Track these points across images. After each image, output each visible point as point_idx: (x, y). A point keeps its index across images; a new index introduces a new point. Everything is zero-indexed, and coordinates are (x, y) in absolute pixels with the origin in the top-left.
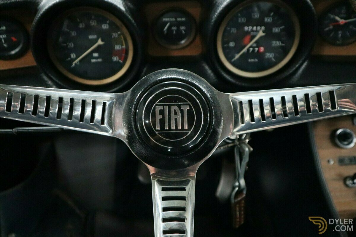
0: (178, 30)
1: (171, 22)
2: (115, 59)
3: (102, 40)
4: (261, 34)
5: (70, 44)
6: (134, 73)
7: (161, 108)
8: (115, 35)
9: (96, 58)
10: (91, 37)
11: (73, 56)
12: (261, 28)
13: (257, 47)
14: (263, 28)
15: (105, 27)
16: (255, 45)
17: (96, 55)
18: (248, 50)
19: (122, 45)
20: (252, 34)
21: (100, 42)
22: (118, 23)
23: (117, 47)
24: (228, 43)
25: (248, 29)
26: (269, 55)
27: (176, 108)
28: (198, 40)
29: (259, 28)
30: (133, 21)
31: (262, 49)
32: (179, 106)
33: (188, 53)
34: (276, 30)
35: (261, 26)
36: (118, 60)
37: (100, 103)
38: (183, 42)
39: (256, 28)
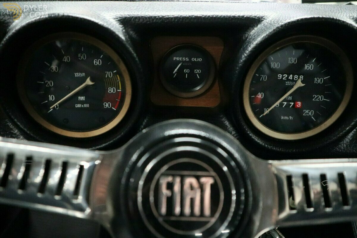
0: (192, 74)
1: (183, 62)
2: (107, 105)
3: (92, 80)
4: (299, 84)
5: (49, 82)
6: (129, 125)
7: (170, 179)
8: (109, 74)
9: (82, 102)
10: (77, 75)
11: (51, 98)
12: (299, 78)
13: (293, 101)
14: (302, 77)
15: (97, 62)
16: (290, 98)
17: (82, 98)
18: (281, 104)
19: (118, 88)
20: (288, 83)
21: (89, 82)
22: (115, 57)
23: (111, 90)
24: (256, 94)
25: (283, 77)
26: (308, 113)
27: (193, 181)
28: (216, 88)
29: (296, 77)
30: (135, 55)
31: (299, 104)
32: (198, 178)
33: (202, 103)
34: (318, 81)
35: (299, 75)
36: (111, 108)
37: (74, 165)
38: (198, 88)
39: (293, 77)
